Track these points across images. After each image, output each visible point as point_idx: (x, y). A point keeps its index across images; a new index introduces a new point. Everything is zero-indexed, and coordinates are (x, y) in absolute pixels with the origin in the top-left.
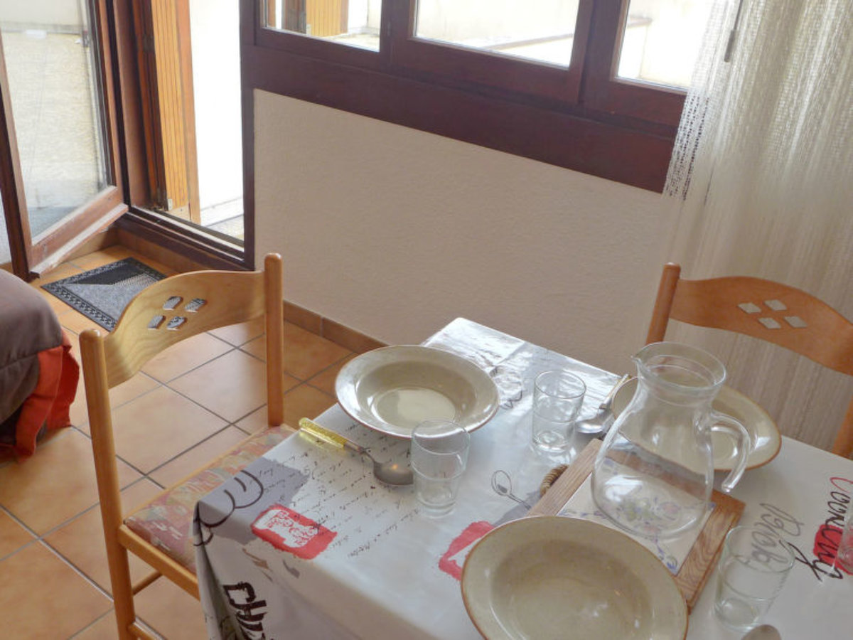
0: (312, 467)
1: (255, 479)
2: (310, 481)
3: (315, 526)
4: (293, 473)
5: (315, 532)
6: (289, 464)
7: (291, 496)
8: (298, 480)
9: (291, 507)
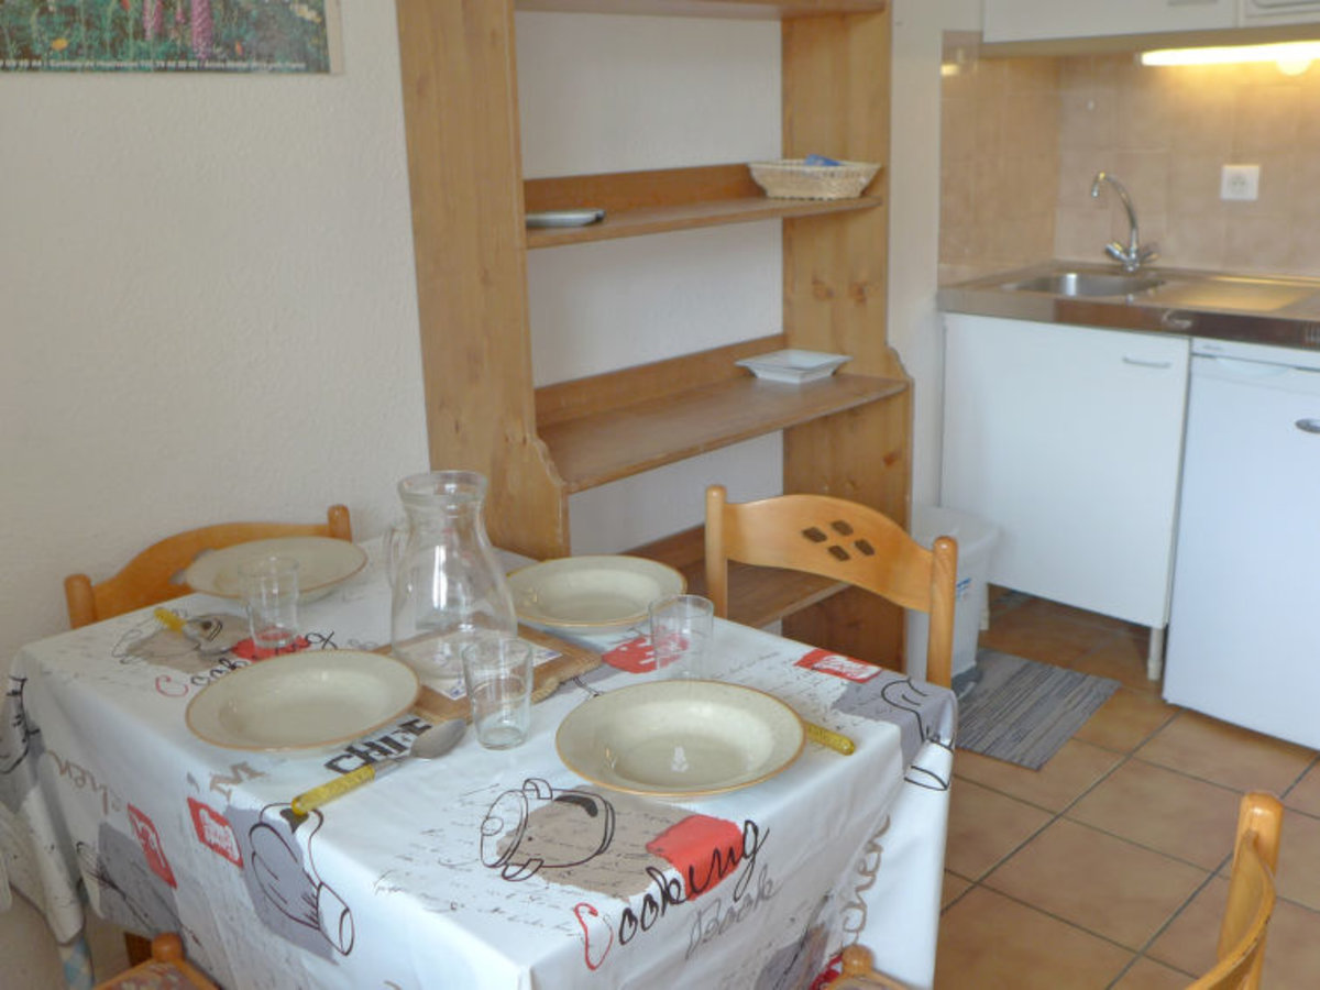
0: (829, 717)
1: (895, 705)
2: (829, 704)
3: (814, 669)
4: (850, 710)
5: (816, 665)
6: (858, 719)
7: (848, 692)
8: (842, 704)
9: (846, 682)
